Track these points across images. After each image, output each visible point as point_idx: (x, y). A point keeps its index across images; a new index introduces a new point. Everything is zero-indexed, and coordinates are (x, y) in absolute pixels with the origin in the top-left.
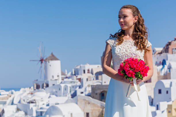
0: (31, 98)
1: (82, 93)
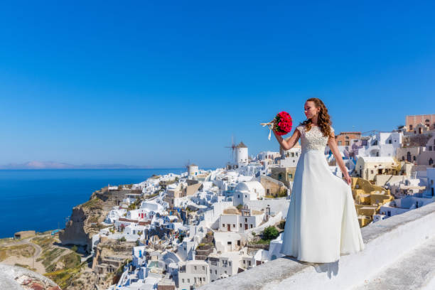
0: (224, 176)
1: (264, 173)
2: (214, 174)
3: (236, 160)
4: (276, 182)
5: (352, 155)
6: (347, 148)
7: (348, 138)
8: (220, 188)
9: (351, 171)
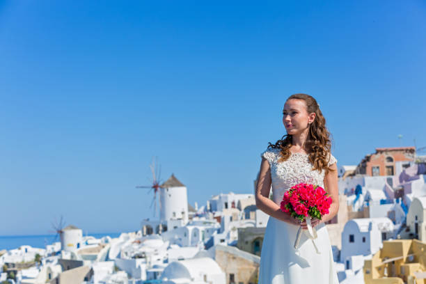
0: (137, 249)
1: (223, 241)
2: (115, 245)
3: (162, 215)
4: (250, 257)
5: (400, 194)
6: (390, 181)
7: (390, 159)
8: (130, 276)
9: (398, 226)
